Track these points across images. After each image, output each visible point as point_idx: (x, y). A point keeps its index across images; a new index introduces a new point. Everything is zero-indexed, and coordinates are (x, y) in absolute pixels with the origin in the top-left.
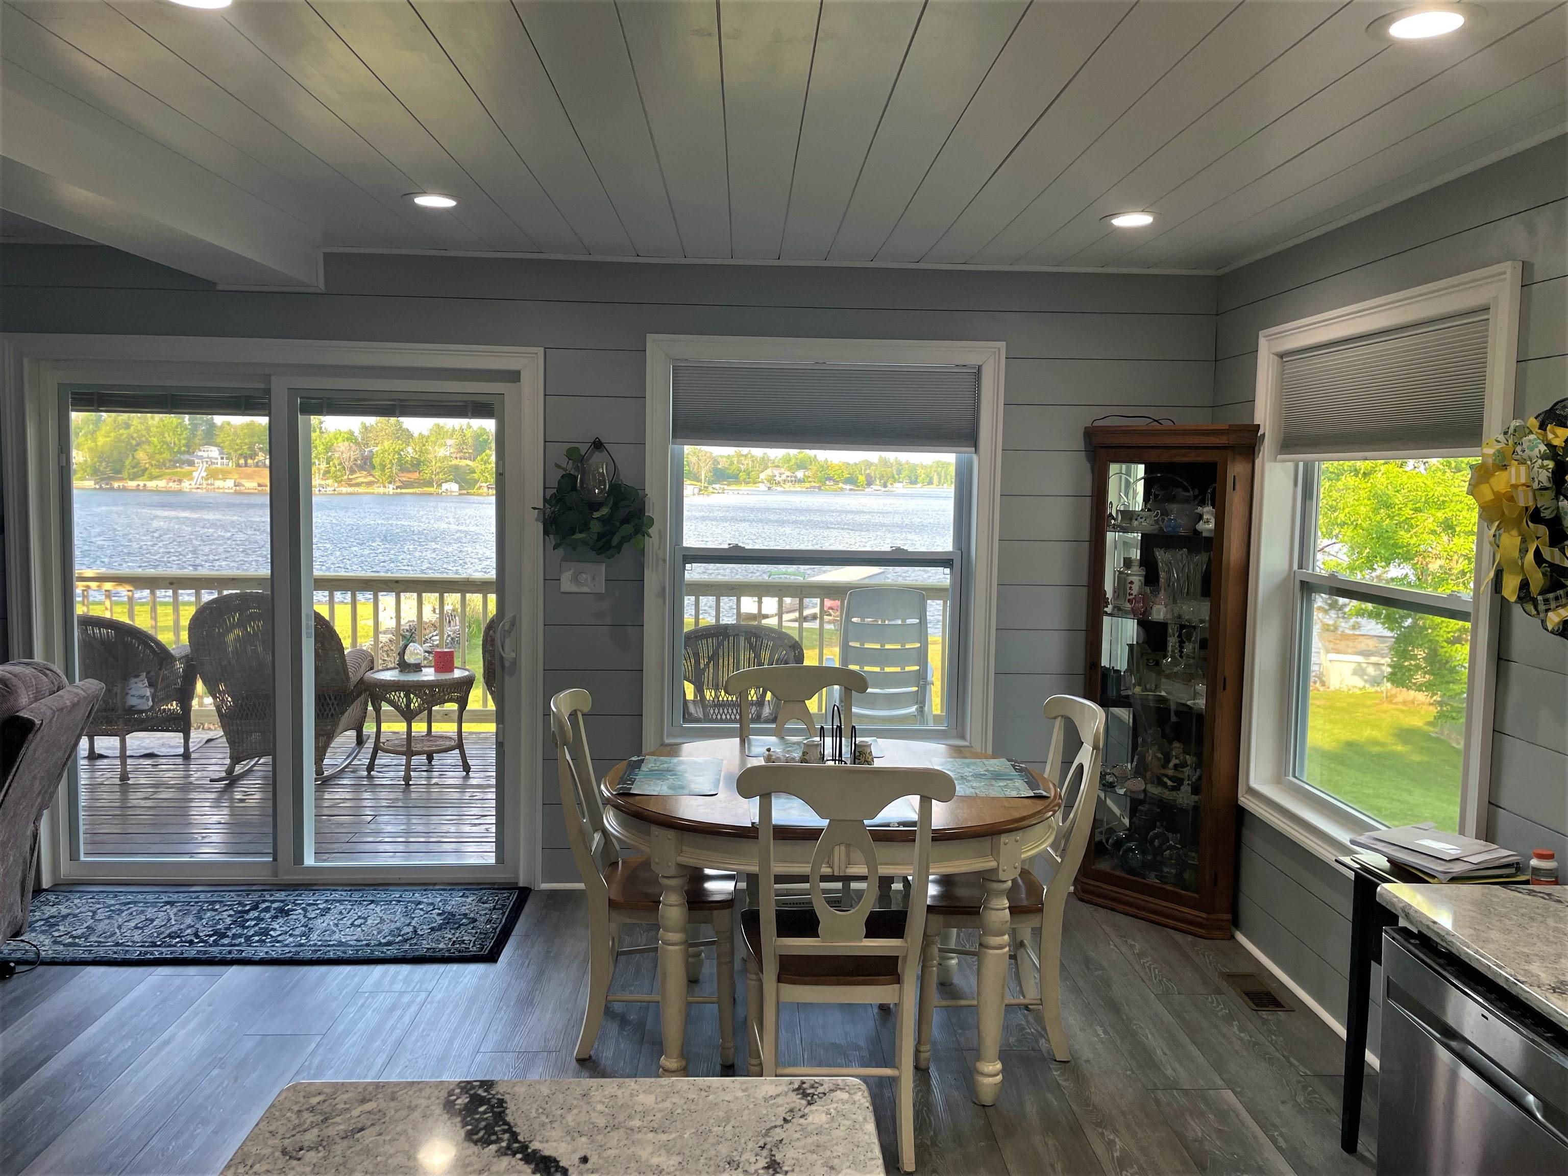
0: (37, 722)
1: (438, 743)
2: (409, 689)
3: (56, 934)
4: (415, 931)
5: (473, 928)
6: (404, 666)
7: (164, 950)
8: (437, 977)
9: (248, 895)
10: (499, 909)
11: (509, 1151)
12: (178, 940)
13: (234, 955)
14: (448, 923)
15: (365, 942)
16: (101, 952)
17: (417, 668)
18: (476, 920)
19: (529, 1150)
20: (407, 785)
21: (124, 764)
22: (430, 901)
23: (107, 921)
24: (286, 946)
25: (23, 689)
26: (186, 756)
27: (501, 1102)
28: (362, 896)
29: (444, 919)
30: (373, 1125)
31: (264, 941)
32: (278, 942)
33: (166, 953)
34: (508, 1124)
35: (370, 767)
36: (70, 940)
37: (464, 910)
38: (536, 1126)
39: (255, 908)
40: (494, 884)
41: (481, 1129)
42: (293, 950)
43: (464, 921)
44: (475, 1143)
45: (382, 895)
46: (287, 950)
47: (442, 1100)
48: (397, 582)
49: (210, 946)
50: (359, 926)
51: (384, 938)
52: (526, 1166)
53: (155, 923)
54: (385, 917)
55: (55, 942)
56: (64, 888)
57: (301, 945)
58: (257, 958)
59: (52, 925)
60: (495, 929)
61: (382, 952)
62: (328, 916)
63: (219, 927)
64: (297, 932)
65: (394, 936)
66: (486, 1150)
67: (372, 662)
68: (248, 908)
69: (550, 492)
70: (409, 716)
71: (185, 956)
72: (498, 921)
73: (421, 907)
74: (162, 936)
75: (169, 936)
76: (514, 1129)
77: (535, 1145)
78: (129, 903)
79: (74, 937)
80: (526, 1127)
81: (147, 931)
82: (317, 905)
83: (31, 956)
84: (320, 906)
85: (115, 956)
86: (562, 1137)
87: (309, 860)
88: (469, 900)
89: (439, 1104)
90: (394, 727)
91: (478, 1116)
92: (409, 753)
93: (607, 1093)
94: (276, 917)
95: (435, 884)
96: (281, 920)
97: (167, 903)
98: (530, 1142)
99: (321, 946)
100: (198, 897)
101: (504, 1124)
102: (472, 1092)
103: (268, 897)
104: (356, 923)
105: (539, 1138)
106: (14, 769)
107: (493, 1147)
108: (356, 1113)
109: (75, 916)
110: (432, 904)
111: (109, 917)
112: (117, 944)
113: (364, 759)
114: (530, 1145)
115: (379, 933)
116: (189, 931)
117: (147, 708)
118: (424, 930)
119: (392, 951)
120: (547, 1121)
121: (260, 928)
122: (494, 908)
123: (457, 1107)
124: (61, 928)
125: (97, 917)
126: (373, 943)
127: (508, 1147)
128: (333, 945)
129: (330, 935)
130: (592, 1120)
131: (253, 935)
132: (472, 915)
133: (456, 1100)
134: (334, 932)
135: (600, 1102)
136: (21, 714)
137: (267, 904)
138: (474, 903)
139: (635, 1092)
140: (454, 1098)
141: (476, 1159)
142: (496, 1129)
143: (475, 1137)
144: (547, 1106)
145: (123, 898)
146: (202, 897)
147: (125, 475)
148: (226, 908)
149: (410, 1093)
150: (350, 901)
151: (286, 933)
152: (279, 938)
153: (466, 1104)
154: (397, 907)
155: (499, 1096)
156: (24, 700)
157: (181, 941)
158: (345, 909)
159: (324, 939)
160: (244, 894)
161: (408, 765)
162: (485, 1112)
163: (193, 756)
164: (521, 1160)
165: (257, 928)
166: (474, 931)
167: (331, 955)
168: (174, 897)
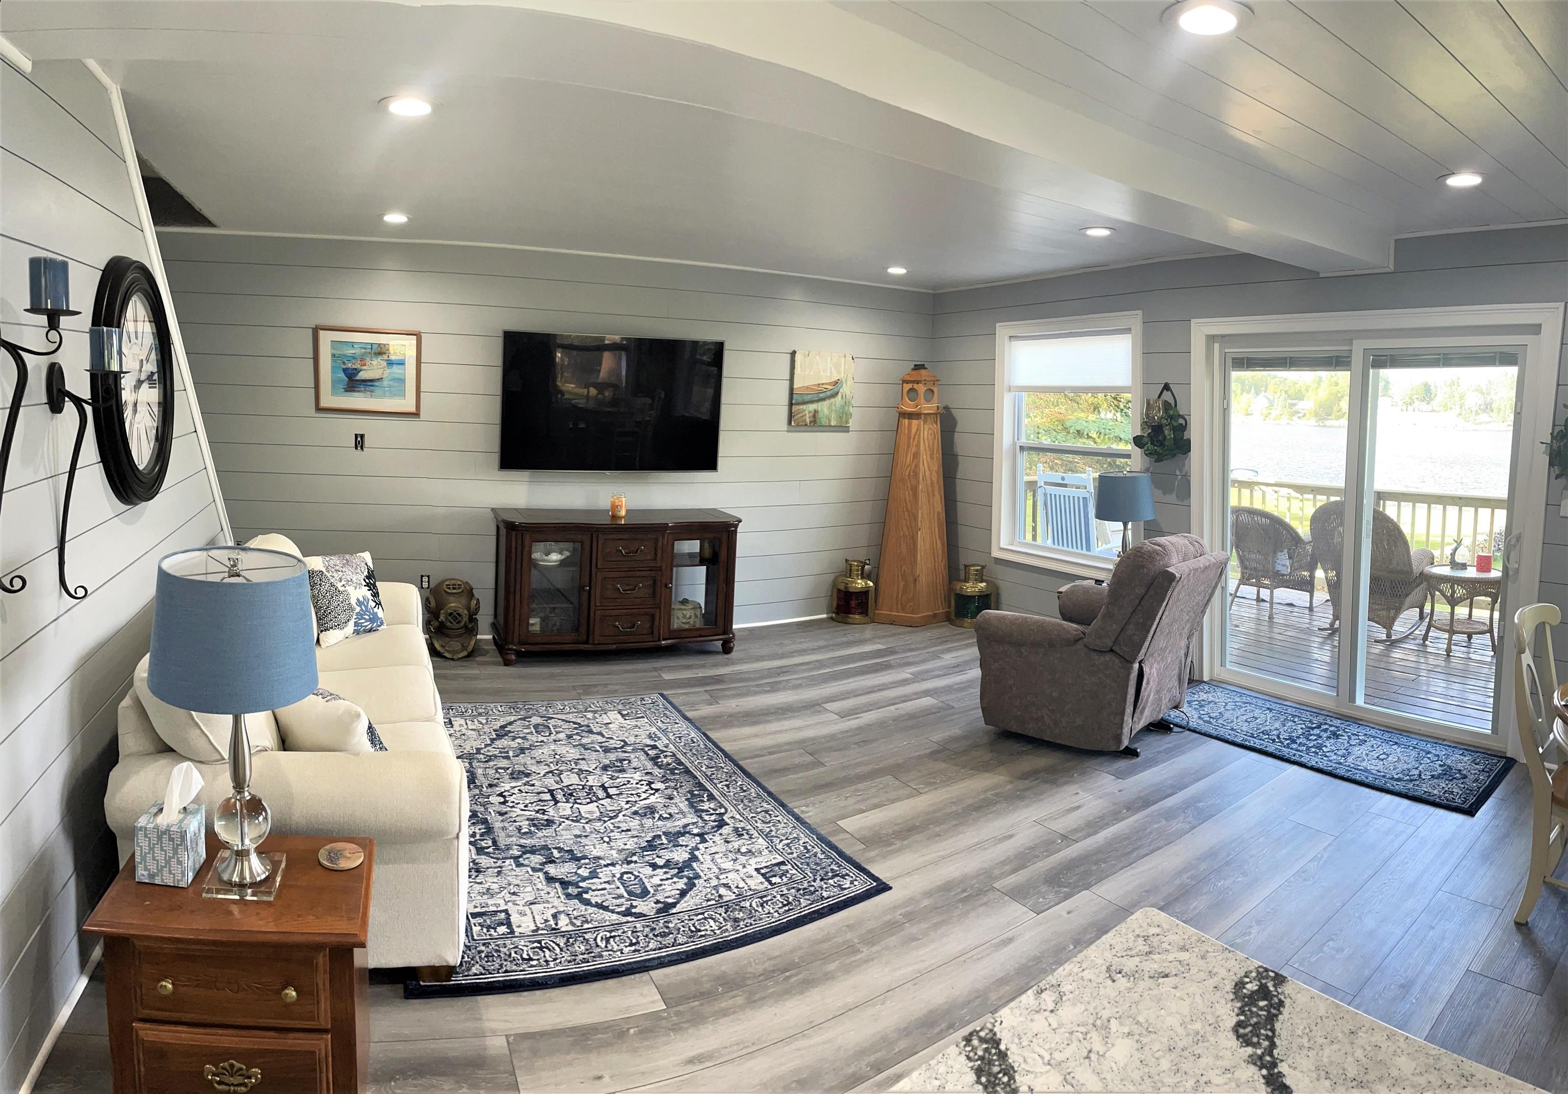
0: (1177, 575)
1: (1475, 626)
2: (1453, 581)
3: (1202, 712)
4: (1420, 775)
5: (1462, 783)
6: (1454, 564)
7: (1257, 741)
8: (1426, 817)
9: (1317, 716)
10: (1487, 772)
11: (1257, 1061)
12: (1267, 736)
13: (1296, 758)
14: (1445, 774)
15: (1382, 774)
16: (1222, 732)
17: (1464, 566)
18: (1466, 777)
19: (1276, 1070)
20: (1448, 655)
21: (1271, 608)
22: (1437, 753)
23: (1231, 712)
24: (1330, 761)
25: (1175, 553)
26: (1311, 609)
27: (1281, 1003)
28: (1390, 737)
29: (1443, 771)
30: (1176, 975)
31: (1317, 753)
32: (1326, 756)
33: (1257, 743)
34: (1273, 1030)
35: (1425, 638)
36: (1208, 719)
37: (1460, 767)
38: (1295, 1046)
39: (1319, 727)
40: (1489, 750)
41: (1250, 1025)
42: (1334, 765)
43: (1458, 775)
44: (1239, 1037)
45: (1404, 740)
46: (1330, 764)
47: (1236, 979)
48: (1460, 498)
49: (1284, 747)
50: (1382, 760)
51: (1397, 774)
52: (1264, 1086)
53: (1257, 721)
54: (1401, 758)
55: (1200, 718)
56: (1216, 683)
57: (1340, 763)
58: (1309, 764)
59: (1201, 706)
60: (1479, 788)
61: (1393, 785)
62: (1363, 747)
63: (1293, 734)
64: (1340, 753)
65: (1404, 774)
66: (1243, 1049)
67: (1433, 559)
68: (1314, 726)
69: (1557, 429)
70: (1453, 602)
71: (1267, 749)
72: (1483, 782)
73: (1429, 756)
74: (1259, 731)
75: (1263, 732)
76: (1276, 1040)
77: (1283, 1068)
78: (1247, 703)
79: (1211, 718)
80: (1287, 1042)
81: (1251, 725)
82: (1358, 736)
83: (1184, 723)
84: (1360, 738)
85: (1229, 737)
86: (1310, 1070)
87: (1360, 701)
88: (1466, 759)
89: (1233, 980)
90: (1442, 609)
91: (1254, 1009)
92: (1452, 632)
93: (1374, 1039)
94: (1330, 738)
95: (1444, 740)
96: (1332, 741)
97: (1268, 709)
98: (1282, 1061)
99: (1353, 768)
100: (1286, 710)
101: (1270, 1030)
102: (1264, 981)
103: (1328, 722)
104: (1381, 757)
105: (1290, 1061)
106: (1165, 603)
107: (1249, 1050)
108: (1171, 957)
109: (1215, 703)
110: (1438, 756)
111: (1233, 709)
112: (1232, 729)
113: (1420, 632)
114: (1279, 1065)
115: (1394, 769)
116: (1275, 732)
117: (1286, 573)
118: (1426, 776)
119: (1399, 786)
120: (1307, 1045)
121: (1318, 743)
122: (1483, 771)
123: (1245, 991)
124: (1206, 709)
125: (1227, 708)
126: (1388, 776)
127: (1261, 1058)
128: (1361, 770)
129: (1361, 762)
130: (1346, 1066)
131: (1312, 747)
132: (1464, 772)
133: (1247, 983)
134: (1364, 760)
135: (1362, 1047)
136: (1169, 569)
137: (1327, 726)
138: (1469, 762)
139: (1399, 1051)
140: (1247, 980)
141: (1230, 1054)
142: (1263, 1031)
143: (1241, 1031)
144: (1314, 1028)
145: (1244, 699)
146: (1290, 711)
147: (1333, 417)
148: (1301, 722)
149: (1219, 958)
150: (1381, 739)
151: (1333, 751)
152: (1327, 754)
153: (1253, 992)
154: (1412, 752)
155: (1282, 997)
156: (1174, 560)
157: (1269, 738)
158: (1376, 744)
159: (1356, 763)
160: (1315, 715)
161: (1450, 639)
162: (1262, 1009)
163: (1315, 609)
164: (1264, 1077)
165: (1315, 742)
166: (1463, 786)
167: (1357, 777)
168: (1273, 706)
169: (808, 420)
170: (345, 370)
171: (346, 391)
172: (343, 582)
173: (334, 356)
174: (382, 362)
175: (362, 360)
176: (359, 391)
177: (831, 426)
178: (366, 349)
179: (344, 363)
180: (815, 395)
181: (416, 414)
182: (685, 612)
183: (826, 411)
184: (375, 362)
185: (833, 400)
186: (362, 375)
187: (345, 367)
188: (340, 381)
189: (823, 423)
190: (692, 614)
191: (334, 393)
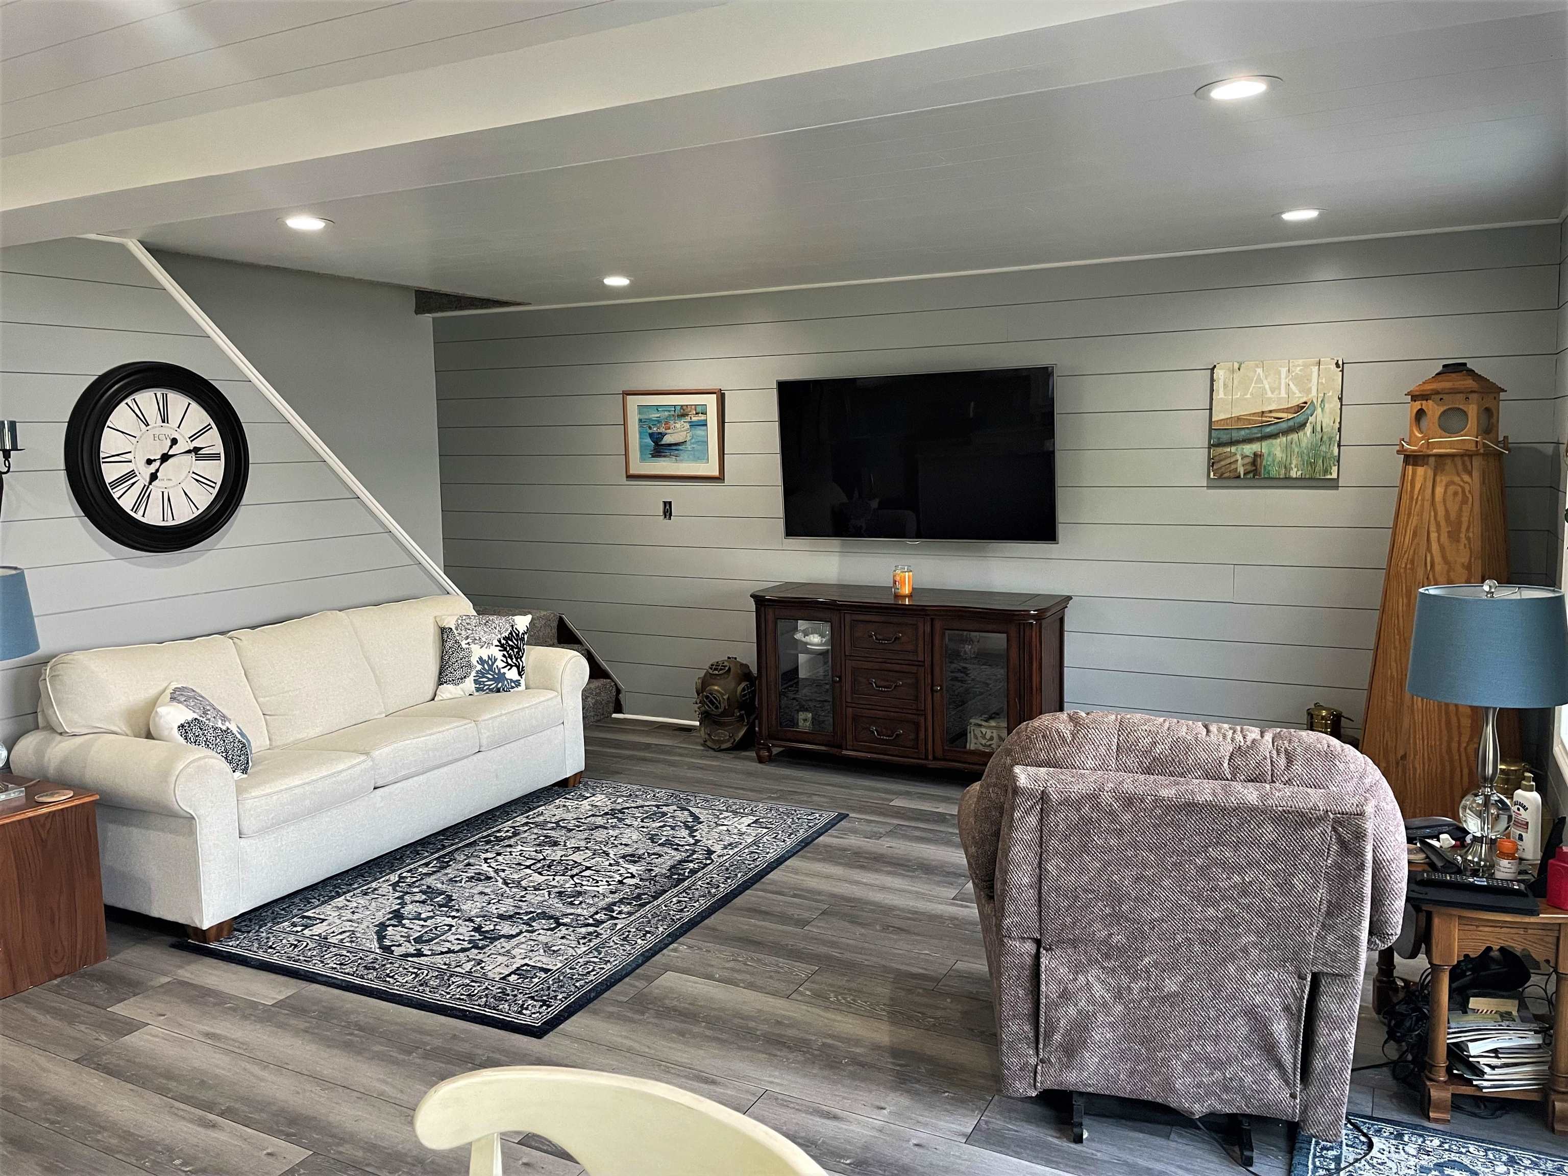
169: (1241, 470)
170: (651, 435)
171: (653, 457)
172: (469, 640)
173: (640, 420)
174: (685, 424)
175: (667, 423)
176: (665, 456)
177: (1290, 478)
178: (669, 411)
179: (650, 428)
180: (1255, 431)
181: (720, 478)
182: (984, 730)
183: (1279, 454)
184: (678, 426)
185: (1294, 436)
186: (667, 440)
187: (650, 431)
188: (646, 446)
189: (1273, 474)
190: (995, 735)
191: (643, 459)
